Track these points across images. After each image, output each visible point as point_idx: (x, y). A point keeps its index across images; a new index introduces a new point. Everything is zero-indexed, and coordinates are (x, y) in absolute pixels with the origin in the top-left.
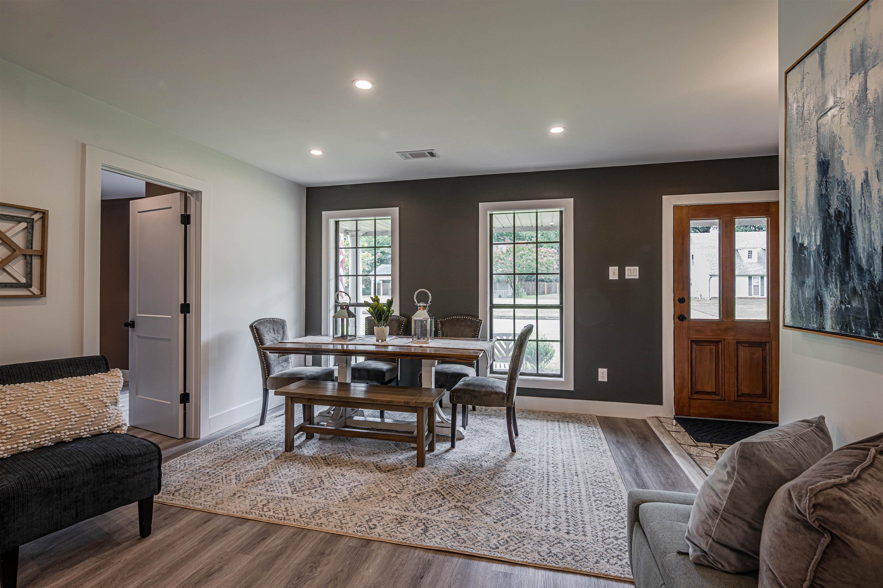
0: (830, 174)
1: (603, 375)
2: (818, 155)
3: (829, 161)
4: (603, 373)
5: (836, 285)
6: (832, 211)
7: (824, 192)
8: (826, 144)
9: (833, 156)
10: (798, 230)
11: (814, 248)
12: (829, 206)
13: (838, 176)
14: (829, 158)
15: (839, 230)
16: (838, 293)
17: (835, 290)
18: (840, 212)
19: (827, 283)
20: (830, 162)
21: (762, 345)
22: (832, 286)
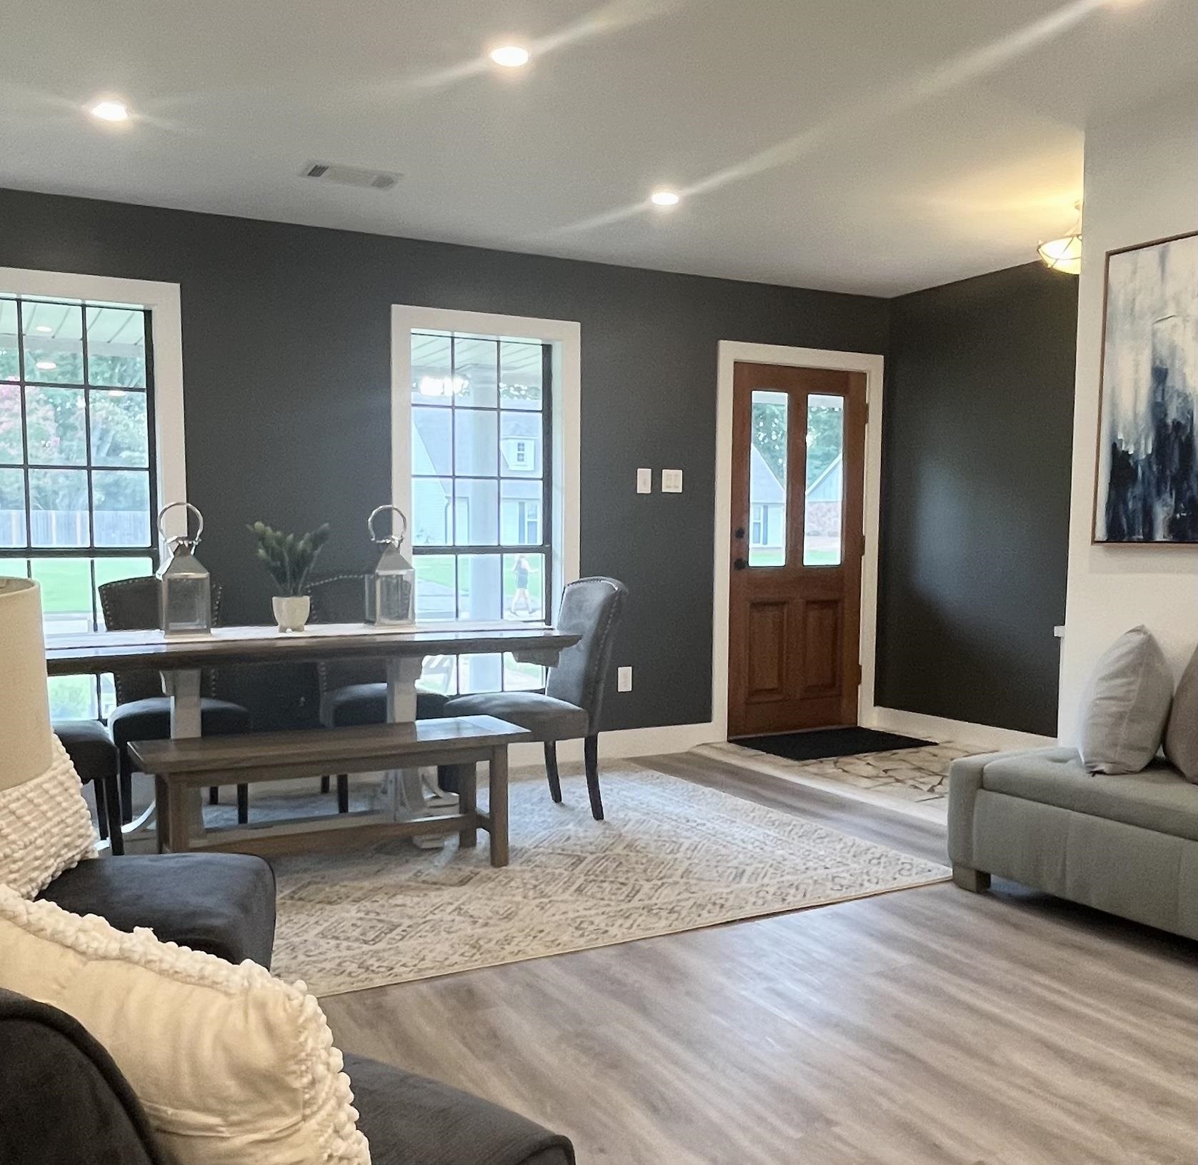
0: (1169, 383)
1: (625, 679)
2: (1154, 360)
3: (1167, 369)
4: (625, 676)
5: (1171, 494)
6: (1169, 421)
7: (1159, 400)
8: (1164, 352)
9: (1172, 365)
10: (1120, 436)
11: (1144, 457)
12: (1166, 415)
13: (1178, 386)
14: (1168, 367)
15: (1177, 441)
16: (1173, 503)
17: (1169, 500)
18: (1179, 423)
19: (1159, 493)
20: (1170, 372)
21: (832, 604)
22: (1166, 496)
